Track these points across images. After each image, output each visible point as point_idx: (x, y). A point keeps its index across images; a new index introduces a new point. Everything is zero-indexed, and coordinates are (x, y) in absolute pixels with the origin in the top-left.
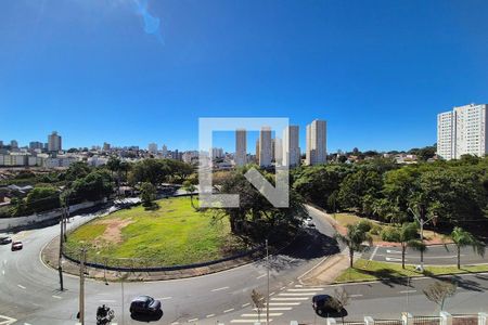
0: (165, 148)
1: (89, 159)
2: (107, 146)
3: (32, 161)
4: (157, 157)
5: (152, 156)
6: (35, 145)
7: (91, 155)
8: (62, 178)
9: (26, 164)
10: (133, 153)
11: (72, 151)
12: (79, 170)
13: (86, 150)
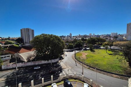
0: (94, 34)
1: (77, 38)
2: (80, 35)
4: (92, 37)
5: (90, 37)
6: (68, 36)
7: (77, 37)
8: (72, 42)
9: (67, 40)
10: (85, 36)
11: (73, 37)
12: (75, 41)
13: (76, 36)
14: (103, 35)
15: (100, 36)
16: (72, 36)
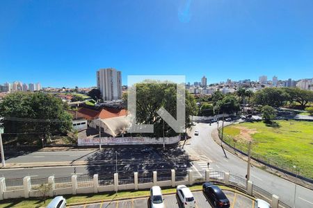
0: (275, 78)
1: (221, 90)
2: (229, 81)
3: (197, 91)
4: (268, 86)
5: (263, 86)
6: (196, 84)
7: (222, 87)
8: (210, 100)
9: (195, 93)
10: (247, 84)
11: (211, 85)
12: (216, 97)
13: (218, 85)
14: (306, 81)
15: (295, 83)
16: (208, 84)
